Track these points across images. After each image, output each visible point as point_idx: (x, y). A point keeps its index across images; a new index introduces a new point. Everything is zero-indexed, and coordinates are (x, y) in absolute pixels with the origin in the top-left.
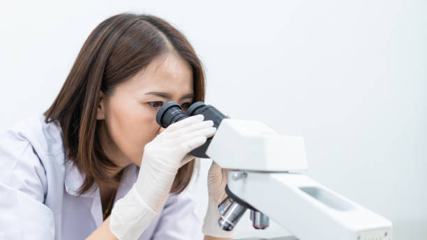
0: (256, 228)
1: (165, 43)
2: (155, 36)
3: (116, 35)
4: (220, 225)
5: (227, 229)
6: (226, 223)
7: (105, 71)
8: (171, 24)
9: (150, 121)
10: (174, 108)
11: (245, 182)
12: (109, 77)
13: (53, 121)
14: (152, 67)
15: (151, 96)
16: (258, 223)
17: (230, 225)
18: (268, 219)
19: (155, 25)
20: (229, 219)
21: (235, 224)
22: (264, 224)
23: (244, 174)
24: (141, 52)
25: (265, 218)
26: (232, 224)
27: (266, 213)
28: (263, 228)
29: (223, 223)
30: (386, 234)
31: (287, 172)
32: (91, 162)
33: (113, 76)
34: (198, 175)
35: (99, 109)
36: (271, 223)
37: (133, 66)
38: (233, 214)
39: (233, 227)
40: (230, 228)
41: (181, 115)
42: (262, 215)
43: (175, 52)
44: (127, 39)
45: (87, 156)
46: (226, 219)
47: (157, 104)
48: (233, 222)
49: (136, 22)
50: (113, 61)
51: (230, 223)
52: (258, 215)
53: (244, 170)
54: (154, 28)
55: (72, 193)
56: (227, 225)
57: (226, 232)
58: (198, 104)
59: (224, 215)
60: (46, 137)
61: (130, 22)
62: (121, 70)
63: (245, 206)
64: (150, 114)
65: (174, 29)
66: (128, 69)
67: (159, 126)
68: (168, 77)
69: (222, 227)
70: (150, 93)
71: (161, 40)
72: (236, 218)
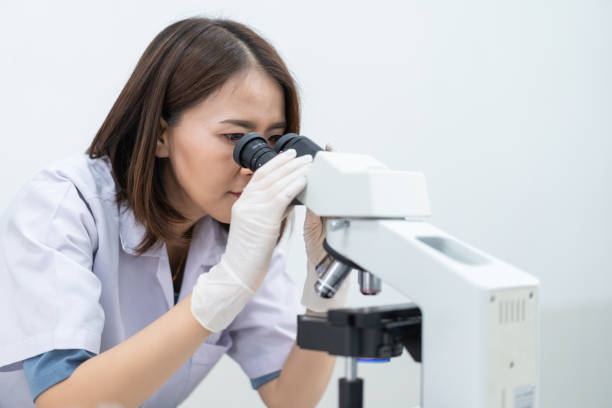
0: (365, 294)
1: (245, 56)
2: (233, 47)
3: (182, 45)
4: (317, 290)
5: (326, 295)
6: (325, 287)
7: (167, 93)
8: (256, 32)
9: (226, 158)
10: (257, 141)
11: (346, 233)
12: (172, 100)
13: (99, 156)
14: (229, 87)
15: (228, 125)
16: (367, 287)
17: (329, 291)
18: (379, 281)
19: (234, 32)
20: (328, 283)
21: (337, 289)
22: (375, 288)
23: (345, 222)
24: (213, 68)
25: (375, 281)
26: (333, 289)
27: (377, 273)
28: (374, 294)
29: (321, 288)
30: (531, 295)
31: (403, 219)
32: (148, 212)
33: (179, 99)
34: (292, 229)
35: (159, 143)
36: (384, 286)
37: (204, 86)
38: (334, 276)
39: (333, 294)
40: (330, 294)
41: (266, 150)
42: (371, 276)
43: (260, 66)
44: (196, 50)
45: (143, 203)
46: (325, 283)
47: (235, 137)
48: (333, 286)
49: (207, 29)
50: (178, 79)
51: (330, 287)
52: (367, 276)
53: (346, 217)
54: (232, 36)
55: (130, 252)
56: (325, 291)
57: (325, 300)
58: (290, 135)
59: (321, 278)
60: (94, 177)
61: (200, 30)
62: (189, 91)
63: (349, 265)
64: (226, 149)
65: (258, 38)
66: (197, 89)
67: (238, 166)
68: (250, 100)
69: (319, 294)
70: (227, 122)
71: (241, 51)
72: (338, 281)
